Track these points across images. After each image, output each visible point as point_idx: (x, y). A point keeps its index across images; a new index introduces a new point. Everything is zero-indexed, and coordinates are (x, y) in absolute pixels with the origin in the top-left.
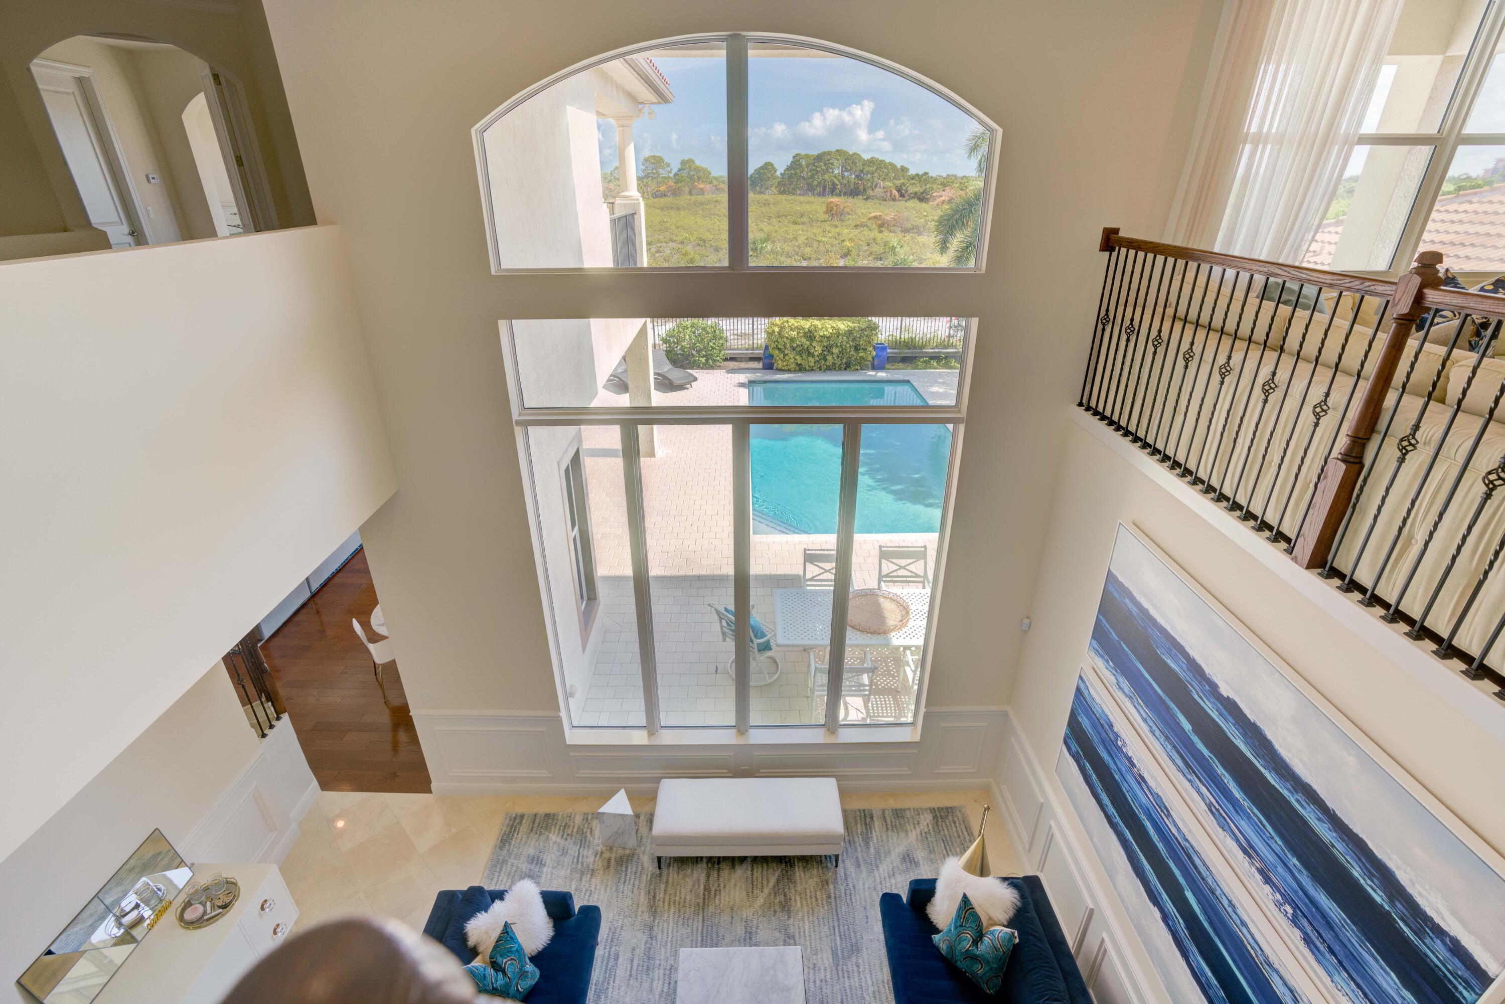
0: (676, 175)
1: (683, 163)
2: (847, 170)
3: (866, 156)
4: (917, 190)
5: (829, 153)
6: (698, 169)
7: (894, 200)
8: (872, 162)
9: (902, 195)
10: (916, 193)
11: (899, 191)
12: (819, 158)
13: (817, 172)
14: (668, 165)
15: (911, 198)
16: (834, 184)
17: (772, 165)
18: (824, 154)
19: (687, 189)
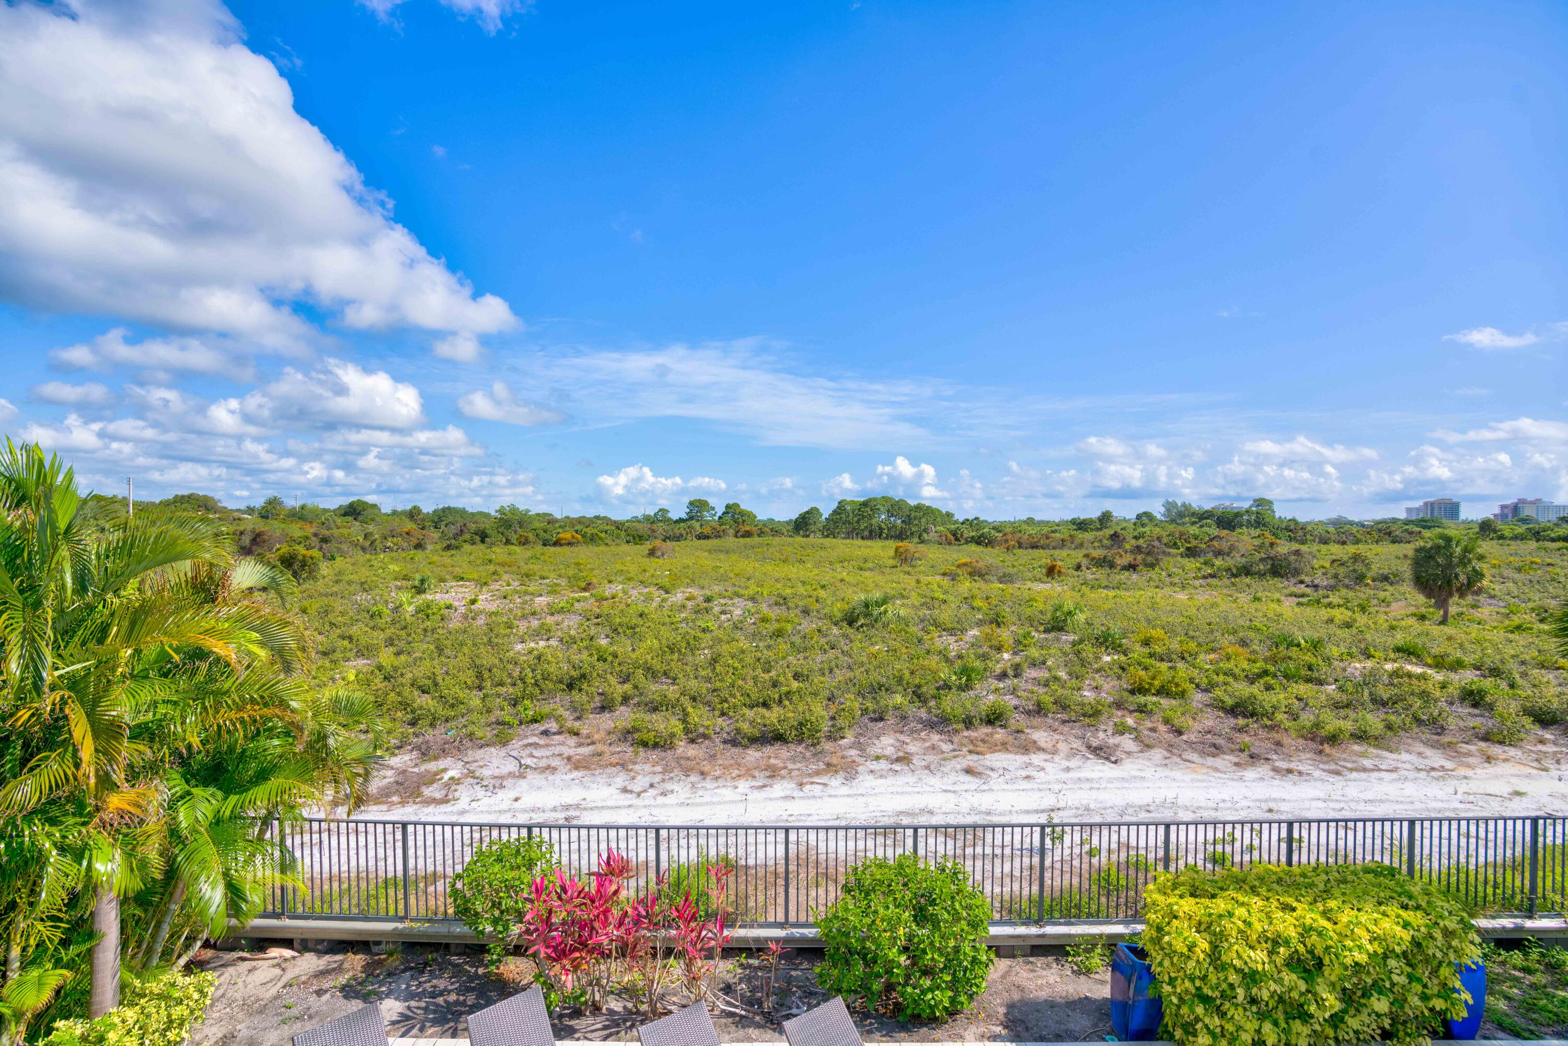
0: (720, 518)
1: (727, 507)
2: (892, 515)
3: (912, 502)
4: (973, 534)
5: (875, 499)
6: (742, 514)
7: (950, 544)
8: (918, 508)
9: (957, 539)
10: (972, 537)
11: (954, 535)
12: (865, 504)
13: (864, 517)
14: (713, 509)
15: (967, 542)
16: (881, 529)
17: (817, 510)
18: (870, 500)
19: (732, 532)
